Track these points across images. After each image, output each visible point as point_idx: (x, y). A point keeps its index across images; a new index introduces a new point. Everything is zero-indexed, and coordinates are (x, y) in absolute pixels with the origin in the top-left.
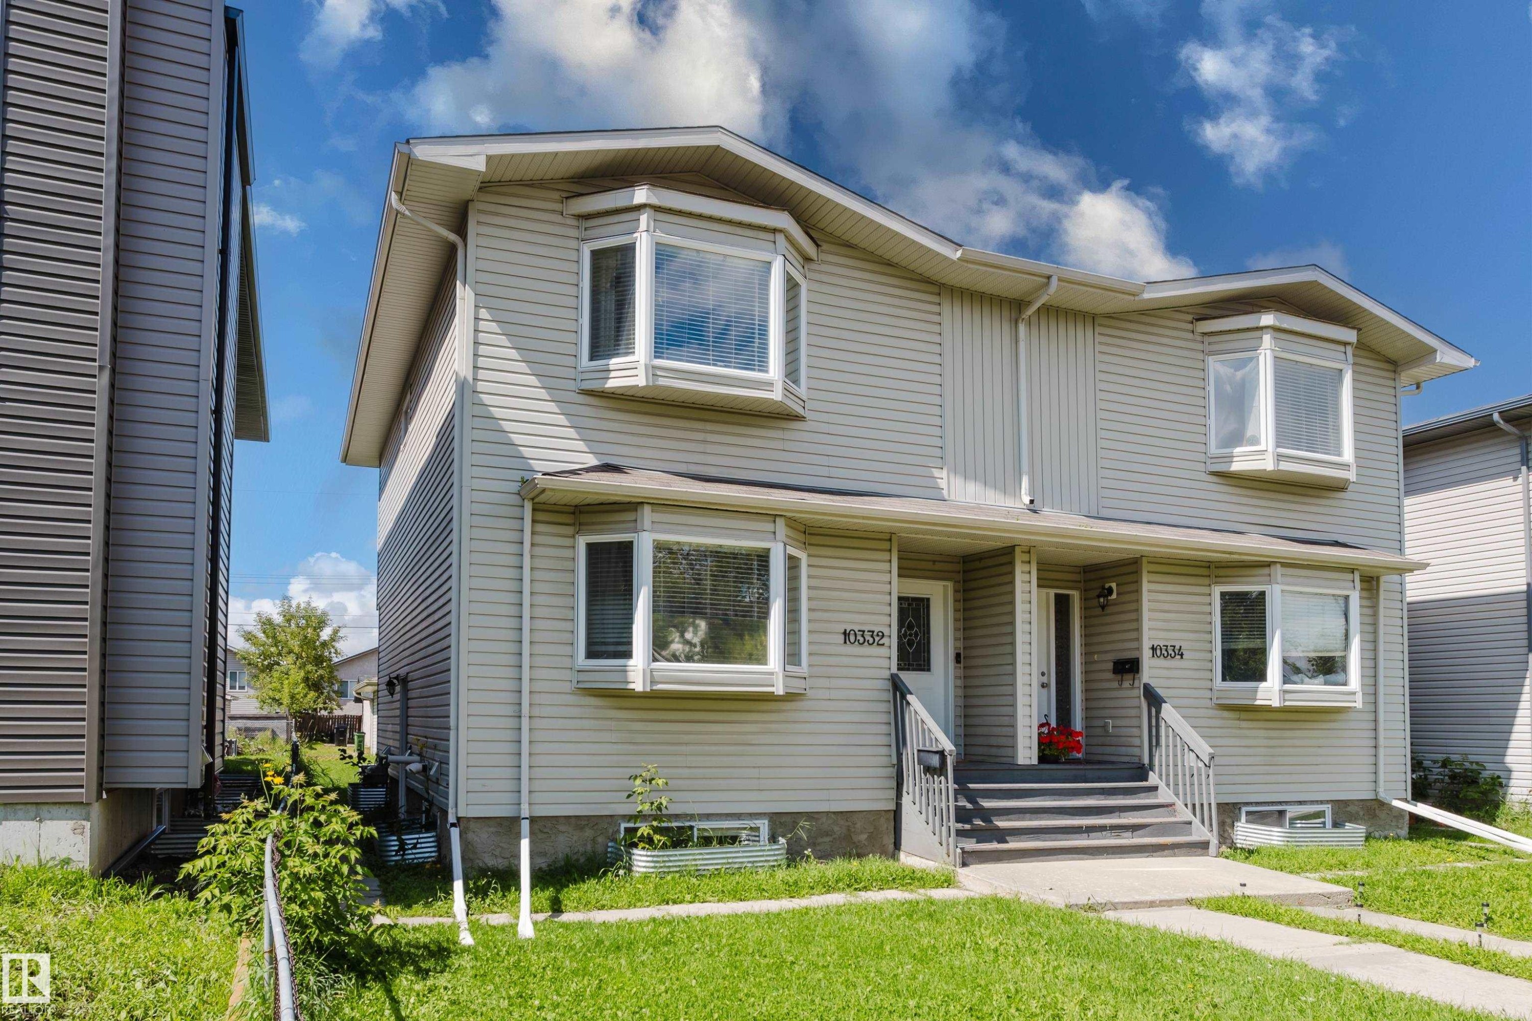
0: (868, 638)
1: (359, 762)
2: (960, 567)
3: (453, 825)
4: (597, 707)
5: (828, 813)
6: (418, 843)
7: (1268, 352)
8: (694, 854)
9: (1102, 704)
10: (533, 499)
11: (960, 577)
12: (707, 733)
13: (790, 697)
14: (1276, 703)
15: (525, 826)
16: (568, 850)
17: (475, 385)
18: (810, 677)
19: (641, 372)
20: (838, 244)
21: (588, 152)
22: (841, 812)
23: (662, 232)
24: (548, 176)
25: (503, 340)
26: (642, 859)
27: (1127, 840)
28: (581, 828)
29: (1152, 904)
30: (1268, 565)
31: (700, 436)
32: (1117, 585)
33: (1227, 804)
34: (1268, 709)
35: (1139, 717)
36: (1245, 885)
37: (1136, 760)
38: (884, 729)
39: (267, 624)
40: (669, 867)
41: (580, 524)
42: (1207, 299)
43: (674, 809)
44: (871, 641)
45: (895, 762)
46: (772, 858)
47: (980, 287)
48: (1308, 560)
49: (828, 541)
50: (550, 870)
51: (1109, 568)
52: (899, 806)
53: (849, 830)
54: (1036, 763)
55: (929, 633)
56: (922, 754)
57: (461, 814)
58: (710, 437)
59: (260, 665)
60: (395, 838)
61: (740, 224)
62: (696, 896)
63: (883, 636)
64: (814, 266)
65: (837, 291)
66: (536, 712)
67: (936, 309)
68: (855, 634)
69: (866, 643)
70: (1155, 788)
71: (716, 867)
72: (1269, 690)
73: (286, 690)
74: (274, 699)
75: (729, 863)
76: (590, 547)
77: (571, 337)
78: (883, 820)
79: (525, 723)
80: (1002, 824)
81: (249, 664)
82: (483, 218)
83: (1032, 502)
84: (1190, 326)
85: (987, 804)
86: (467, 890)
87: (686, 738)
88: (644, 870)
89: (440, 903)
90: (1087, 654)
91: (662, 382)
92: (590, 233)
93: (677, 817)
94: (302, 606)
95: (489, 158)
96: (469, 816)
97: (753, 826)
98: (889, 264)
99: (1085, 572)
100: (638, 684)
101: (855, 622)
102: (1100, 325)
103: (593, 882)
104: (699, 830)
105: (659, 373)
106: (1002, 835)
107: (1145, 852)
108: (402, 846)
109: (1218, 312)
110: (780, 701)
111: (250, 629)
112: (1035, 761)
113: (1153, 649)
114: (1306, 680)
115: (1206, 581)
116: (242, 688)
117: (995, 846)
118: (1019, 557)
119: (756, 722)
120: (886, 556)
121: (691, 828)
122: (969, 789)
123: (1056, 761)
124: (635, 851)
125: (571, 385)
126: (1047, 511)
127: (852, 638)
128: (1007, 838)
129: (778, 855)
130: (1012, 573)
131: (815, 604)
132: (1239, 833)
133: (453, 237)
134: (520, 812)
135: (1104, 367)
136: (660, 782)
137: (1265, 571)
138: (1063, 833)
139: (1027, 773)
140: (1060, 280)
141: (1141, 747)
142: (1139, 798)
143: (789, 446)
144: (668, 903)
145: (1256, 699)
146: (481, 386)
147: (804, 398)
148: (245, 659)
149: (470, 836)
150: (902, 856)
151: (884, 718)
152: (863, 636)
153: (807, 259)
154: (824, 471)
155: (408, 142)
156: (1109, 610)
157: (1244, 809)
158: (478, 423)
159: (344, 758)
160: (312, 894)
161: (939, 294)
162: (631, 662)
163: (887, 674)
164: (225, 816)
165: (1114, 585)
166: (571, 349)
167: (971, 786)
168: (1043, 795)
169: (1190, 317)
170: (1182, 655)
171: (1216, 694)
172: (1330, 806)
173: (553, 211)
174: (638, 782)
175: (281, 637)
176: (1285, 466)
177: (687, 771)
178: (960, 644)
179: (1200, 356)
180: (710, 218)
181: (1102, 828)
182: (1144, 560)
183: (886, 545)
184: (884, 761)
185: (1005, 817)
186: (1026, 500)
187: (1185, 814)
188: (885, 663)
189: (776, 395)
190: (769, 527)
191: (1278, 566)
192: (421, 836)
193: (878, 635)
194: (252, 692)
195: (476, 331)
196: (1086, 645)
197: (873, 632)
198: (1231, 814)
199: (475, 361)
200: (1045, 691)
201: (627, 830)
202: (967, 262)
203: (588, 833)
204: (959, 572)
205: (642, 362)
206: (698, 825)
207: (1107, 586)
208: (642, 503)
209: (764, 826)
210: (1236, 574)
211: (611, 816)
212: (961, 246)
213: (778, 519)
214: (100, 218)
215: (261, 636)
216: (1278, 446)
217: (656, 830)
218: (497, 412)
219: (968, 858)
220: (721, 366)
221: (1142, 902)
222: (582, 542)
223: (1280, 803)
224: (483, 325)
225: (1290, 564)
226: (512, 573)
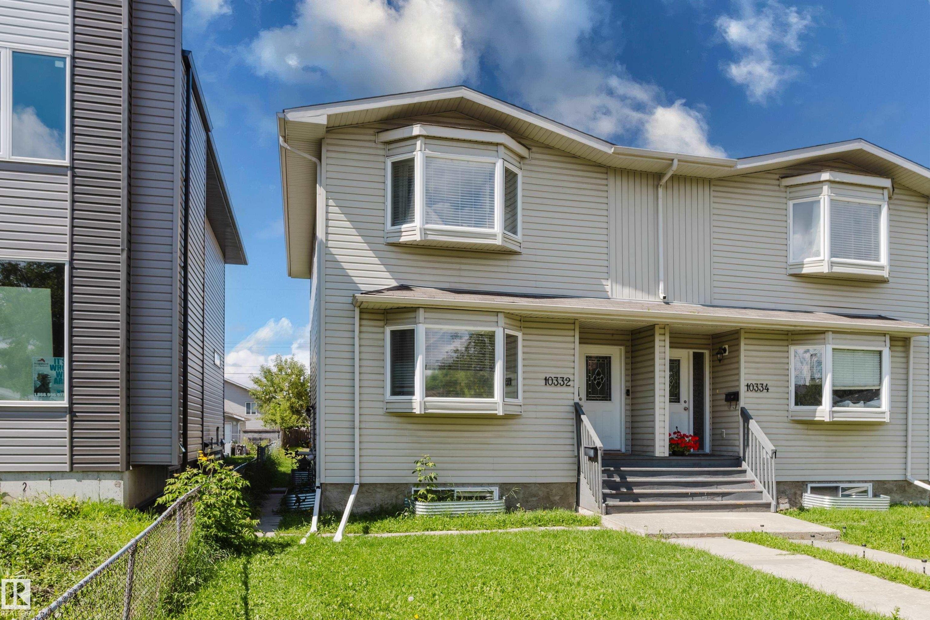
0: (560, 381)
1: (296, 456)
2: (629, 337)
3: (318, 487)
4: (399, 423)
5: (535, 483)
6: (306, 499)
7: (826, 197)
8: (449, 505)
9: (724, 420)
10: (359, 307)
11: (629, 343)
12: (462, 437)
13: (507, 417)
14: (827, 419)
15: (356, 488)
16: (381, 503)
17: (327, 243)
18: (524, 405)
19: (418, 232)
20: (543, 147)
21: (385, 108)
22: (543, 483)
23: (429, 150)
24: (367, 120)
25: (342, 217)
26: (421, 507)
27: (718, 501)
28: (390, 490)
29: (702, 536)
30: (824, 332)
31: (457, 266)
32: (729, 347)
33: (798, 482)
34: (821, 423)
35: (738, 428)
36: (763, 526)
37: (736, 454)
38: (570, 435)
39: (267, 373)
40: (435, 512)
41: (387, 320)
42: (791, 164)
43: (440, 480)
44: (562, 383)
45: (576, 454)
46: (495, 508)
47: (632, 167)
48: (851, 329)
49: (534, 325)
50: (372, 513)
51: (724, 336)
52: (579, 480)
53: (548, 494)
54: (668, 455)
55: (610, 377)
56: (586, 449)
57: (323, 481)
58: (463, 267)
59: (263, 398)
60: (294, 496)
61: (476, 142)
62: (444, 526)
63: (570, 380)
64: (526, 162)
65: (541, 175)
66: (363, 426)
67: (604, 182)
68: (552, 380)
69: (559, 385)
70: (745, 472)
71: (463, 512)
72: (823, 411)
73: (278, 414)
74: (272, 420)
75: (469, 510)
76: (393, 333)
77: (381, 213)
78: (569, 488)
79: (357, 431)
80: (636, 491)
81: (257, 398)
82: (331, 148)
83: (664, 298)
84: (777, 182)
85: (630, 479)
86: (319, 520)
87: (450, 440)
88: (422, 513)
89: (304, 527)
90: (713, 389)
91: (430, 237)
92: (391, 152)
93: (445, 485)
94: (289, 360)
95: (329, 116)
96: (327, 482)
97: (489, 490)
98: (574, 157)
99: (712, 338)
100: (417, 411)
101: (552, 373)
102: (714, 185)
103: (392, 520)
104: (458, 492)
105: (428, 232)
106: (636, 497)
107: (727, 509)
108: (298, 500)
109: (796, 172)
110: (500, 419)
111: (257, 376)
112: (667, 454)
113: (748, 386)
114: (851, 404)
115: (785, 343)
116: (254, 413)
117: (631, 503)
118: (657, 331)
119: (492, 431)
120: (572, 333)
121: (453, 491)
122: (621, 471)
123: (682, 454)
124: (417, 503)
125: (382, 240)
126: (676, 303)
127: (550, 382)
128: (639, 499)
129: (499, 506)
130: (654, 341)
131: (526, 363)
132: (805, 500)
133: (314, 159)
134: (354, 481)
135: (716, 212)
136: (431, 464)
137: (822, 336)
138: (676, 497)
139: (661, 462)
140: (679, 161)
141: (739, 446)
142: (733, 477)
143: (511, 270)
144: (428, 530)
145: (815, 417)
146: (330, 244)
147: (520, 241)
148: (254, 395)
149: (328, 493)
150: (580, 509)
151: (570, 429)
152: (557, 380)
153: (522, 158)
154: (533, 284)
155: (284, 111)
156: (726, 362)
157: (809, 485)
158: (329, 264)
159: (287, 454)
160: (214, 512)
161: (607, 173)
162: (414, 398)
163: (572, 403)
164: (176, 475)
165: (727, 347)
166: (381, 220)
167: (622, 469)
168: (670, 475)
169: (777, 177)
170: (768, 389)
171: (791, 413)
172: (871, 484)
173: (370, 141)
174: (419, 464)
175: (276, 381)
176: (836, 269)
177: (450, 458)
178: (629, 384)
179: (784, 201)
180: (458, 140)
181: (702, 494)
182: (742, 331)
183: (572, 327)
184: (569, 454)
185: (641, 487)
186: (662, 296)
187: (759, 487)
188: (571, 396)
189: (498, 242)
190: (494, 319)
191: (830, 333)
192: (307, 495)
193: (566, 380)
194: (259, 416)
195: (327, 212)
196: (713, 384)
197: (563, 378)
198: (802, 489)
199: (327, 230)
200: (686, 412)
201: (415, 491)
202: (618, 154)
203: (394, 493)
204: (629, 340)
205: (418, 226)
206: (457, 489)
207: (723, 347)
208: (419, 307)
209: (496, 490)
210: (806, 338)
211: (406, 484)
212: (614, 145)
213: (499, 314)
214: (120, 172)
215: (264, 380)
216: (832, 257)
217: (428, 491)
218: (339, 258)
219: (609, 511)
220: (465, 226)
221: (695, 534)
222: (388, 330)
223: (836, 482)
224: (331, 209)
225: (838, 332)
226: (348, 348)
